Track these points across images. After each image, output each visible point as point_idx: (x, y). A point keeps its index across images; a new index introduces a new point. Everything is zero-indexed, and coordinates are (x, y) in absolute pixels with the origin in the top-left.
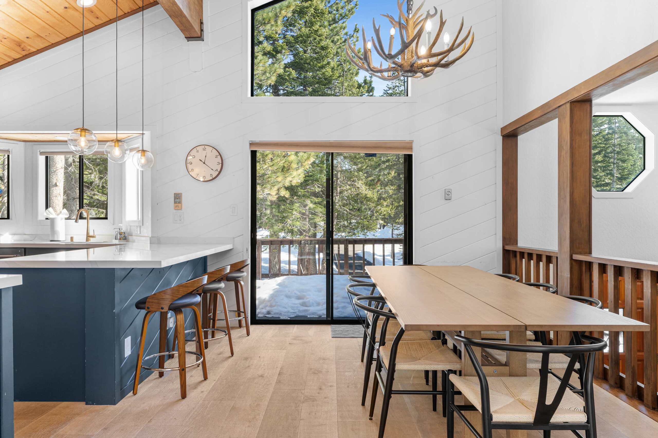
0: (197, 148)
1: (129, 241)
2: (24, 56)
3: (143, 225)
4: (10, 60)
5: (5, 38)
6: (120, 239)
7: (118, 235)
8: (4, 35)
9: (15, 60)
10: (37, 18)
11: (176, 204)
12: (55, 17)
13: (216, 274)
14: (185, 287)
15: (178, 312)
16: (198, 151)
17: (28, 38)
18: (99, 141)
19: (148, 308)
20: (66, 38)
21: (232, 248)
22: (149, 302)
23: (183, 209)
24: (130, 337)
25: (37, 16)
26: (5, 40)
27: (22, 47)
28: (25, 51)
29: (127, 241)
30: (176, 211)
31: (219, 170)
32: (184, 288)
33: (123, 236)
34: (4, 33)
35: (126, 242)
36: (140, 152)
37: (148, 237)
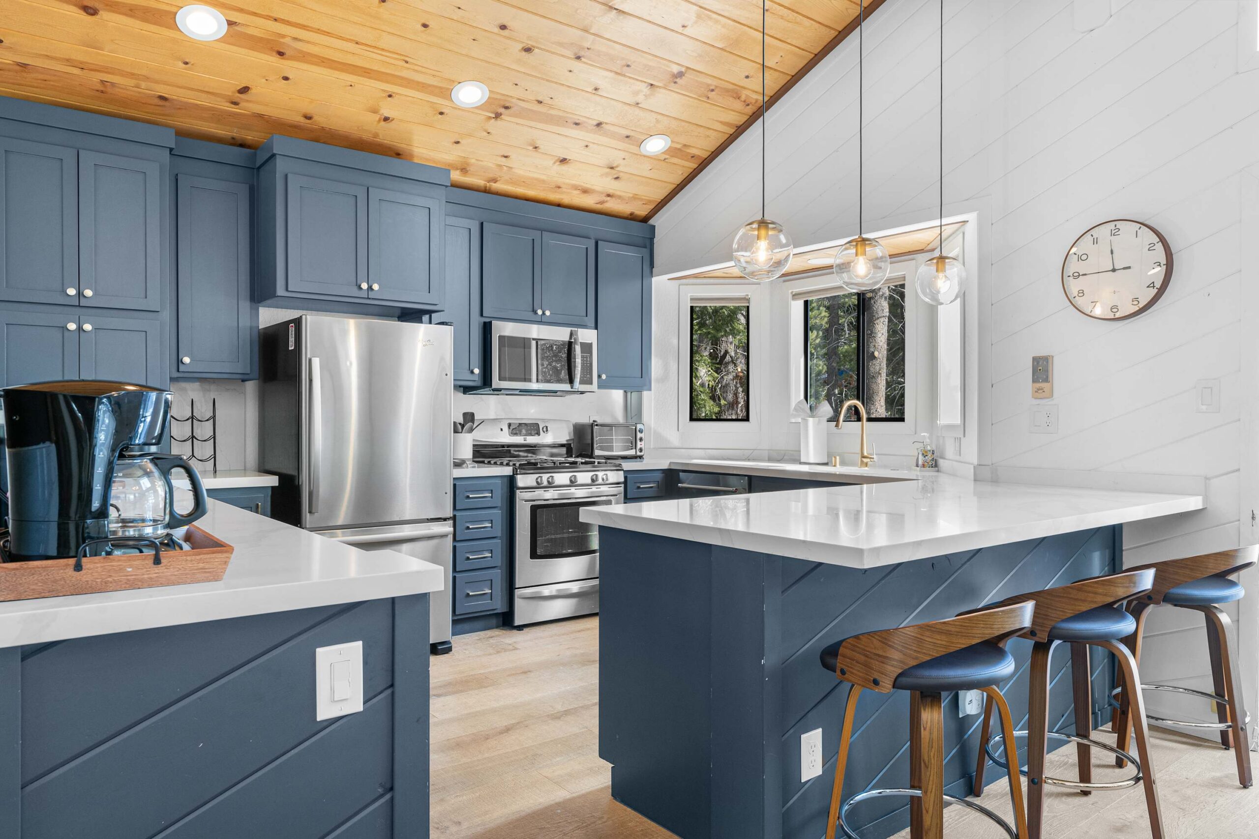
0: (1092, 232)
1: (940, 472)
2: (751, 116)
3: (964, 436)
4: (731, 131)
5: (713, 90)
6: (924, 466)
7: (921, 457)
8: (709, 85)
9: (738, 127)
10: (753, 31)
11: (1038, 385)
12: (782, 17)
13: (1096, 593)
14: (941, 632)
15: (929, 699)
16: (1095, 241)
17: (747, 77)
18: (891, 256)
19: (843, 672)
20: (813, 56)
21: (1201, 507)
22: (844, 656)
23: (1055, 394)
24: (820, 730)
25: (750, 27)
26: (713, 93)
27: (743, 98)
28: (750, 106)
29: (938, 471)
30: (1038, 402)
31: (1158, 285)
32: (938, 637)
33: (929, 458)
34: (709, 81)
35: (936, 474)
36: (935, 261)
37: (972, 464)
